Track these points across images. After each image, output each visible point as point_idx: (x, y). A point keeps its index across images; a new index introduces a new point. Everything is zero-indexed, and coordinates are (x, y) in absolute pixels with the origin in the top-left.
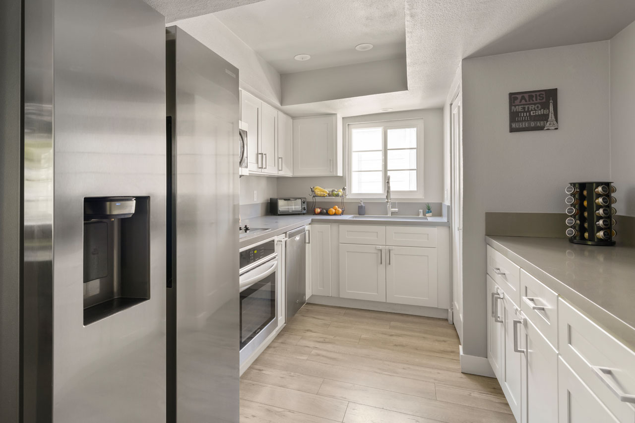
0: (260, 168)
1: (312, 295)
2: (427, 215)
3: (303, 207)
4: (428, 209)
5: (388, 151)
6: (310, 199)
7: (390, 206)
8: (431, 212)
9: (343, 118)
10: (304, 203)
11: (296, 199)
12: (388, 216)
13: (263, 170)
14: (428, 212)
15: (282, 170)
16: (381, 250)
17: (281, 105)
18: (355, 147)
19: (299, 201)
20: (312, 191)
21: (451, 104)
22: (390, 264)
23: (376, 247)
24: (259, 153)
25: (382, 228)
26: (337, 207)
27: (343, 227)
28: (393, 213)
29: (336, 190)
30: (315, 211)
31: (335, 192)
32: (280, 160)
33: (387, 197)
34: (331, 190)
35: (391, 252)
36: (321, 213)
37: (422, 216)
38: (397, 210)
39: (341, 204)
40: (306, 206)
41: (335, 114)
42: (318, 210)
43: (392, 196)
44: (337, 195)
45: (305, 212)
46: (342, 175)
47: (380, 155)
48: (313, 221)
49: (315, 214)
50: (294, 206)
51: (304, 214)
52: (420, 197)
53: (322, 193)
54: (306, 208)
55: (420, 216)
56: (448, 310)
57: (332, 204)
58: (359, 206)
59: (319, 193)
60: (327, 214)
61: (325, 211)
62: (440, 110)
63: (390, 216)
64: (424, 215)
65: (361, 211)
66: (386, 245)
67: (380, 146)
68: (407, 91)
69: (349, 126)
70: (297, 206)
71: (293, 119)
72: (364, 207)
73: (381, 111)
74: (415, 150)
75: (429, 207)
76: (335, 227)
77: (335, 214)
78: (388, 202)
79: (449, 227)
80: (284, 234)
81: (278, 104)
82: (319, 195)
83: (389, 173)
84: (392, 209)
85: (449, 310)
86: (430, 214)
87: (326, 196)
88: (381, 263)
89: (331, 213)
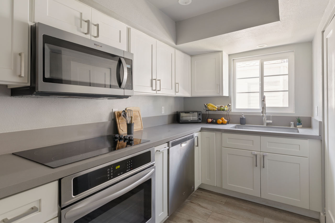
0: (154, 90)
1: (202, 183)
2: (298, 126)
3: (199, 118)
4: (299, 122)
5: (264, 77)
6: (204, 112)
7: (266, 118)
8: (301, 124)
9: (229, 55)
10: (199, 115)
11: (193, 112)
12: (264, 126)
13: (158, 92)
14: (299, 125)
15: (178, 92)
16: (256, 156)
17: (176, 44)
18: (238, 75)
19: (196, 114)
20: (205, 107)
21: (323, 32)
22: (264, 167)
23: (252, 153)
24: (153, 78)
25: (257, 138)
26: (224, 118)
27: (225, 135)
28: (268, 124)
29: (224, 106)
30: (207, 121)
31: (223, 108)
32: (177, 84)
33: (262, 112)
34: (219, 106)
35: (265, 157)
36: (212, 123)
37: (294, 127)
38: (271, 121)
39: (227, 116)
40: (201, 117)
41: (221, 51)
42: (210, 120)
43: (267, 111)
44: (224, 110)
45: (200, 121)
46: (228, 96)
47: (258, 81)
48: (202, 130)
49: (207, 123)
50: (192, 117)
51: (200, 123)
52: (291, 112)
53: (212, 108)
54: (201, 118)
55: (291, 127)
56: (320, 213)
57: (220, 116)
58: (240, 118)
59: (210, 108)
60: (216, 123)
61: (215, 121)
62: (309, 43)
63: (266, 126)
64: (295, 126)
65: (242, 121)
66: (260, 152)
67: (258, 74)
68: (279, 22)
69: (234, 61)
70: (194, 117)
71: (191, 57)
72: (245, 118)
73: (258, 47)
74: (287, 76)
75: (299, 120)
76: (219, 134)
77: (222, 124)
78: (263, 116)
79: (321, 140)
80: (167, 143)
81: (173, 44)
82: (210, 109)
83: (265, 94)
84: (267, 121)
85: (322, 214)
86: (301, 126)
87: (216, 110)
88: (256, 166)
89: (219, 123)
